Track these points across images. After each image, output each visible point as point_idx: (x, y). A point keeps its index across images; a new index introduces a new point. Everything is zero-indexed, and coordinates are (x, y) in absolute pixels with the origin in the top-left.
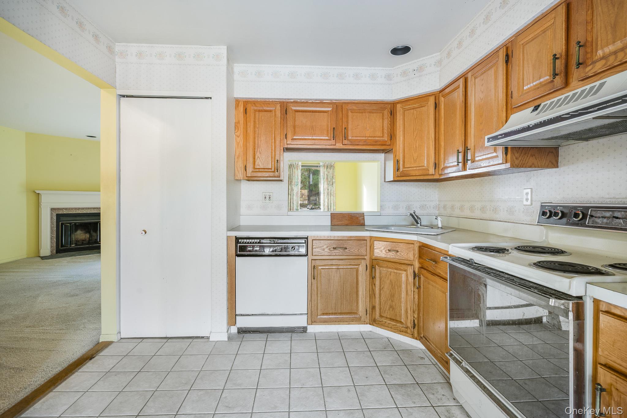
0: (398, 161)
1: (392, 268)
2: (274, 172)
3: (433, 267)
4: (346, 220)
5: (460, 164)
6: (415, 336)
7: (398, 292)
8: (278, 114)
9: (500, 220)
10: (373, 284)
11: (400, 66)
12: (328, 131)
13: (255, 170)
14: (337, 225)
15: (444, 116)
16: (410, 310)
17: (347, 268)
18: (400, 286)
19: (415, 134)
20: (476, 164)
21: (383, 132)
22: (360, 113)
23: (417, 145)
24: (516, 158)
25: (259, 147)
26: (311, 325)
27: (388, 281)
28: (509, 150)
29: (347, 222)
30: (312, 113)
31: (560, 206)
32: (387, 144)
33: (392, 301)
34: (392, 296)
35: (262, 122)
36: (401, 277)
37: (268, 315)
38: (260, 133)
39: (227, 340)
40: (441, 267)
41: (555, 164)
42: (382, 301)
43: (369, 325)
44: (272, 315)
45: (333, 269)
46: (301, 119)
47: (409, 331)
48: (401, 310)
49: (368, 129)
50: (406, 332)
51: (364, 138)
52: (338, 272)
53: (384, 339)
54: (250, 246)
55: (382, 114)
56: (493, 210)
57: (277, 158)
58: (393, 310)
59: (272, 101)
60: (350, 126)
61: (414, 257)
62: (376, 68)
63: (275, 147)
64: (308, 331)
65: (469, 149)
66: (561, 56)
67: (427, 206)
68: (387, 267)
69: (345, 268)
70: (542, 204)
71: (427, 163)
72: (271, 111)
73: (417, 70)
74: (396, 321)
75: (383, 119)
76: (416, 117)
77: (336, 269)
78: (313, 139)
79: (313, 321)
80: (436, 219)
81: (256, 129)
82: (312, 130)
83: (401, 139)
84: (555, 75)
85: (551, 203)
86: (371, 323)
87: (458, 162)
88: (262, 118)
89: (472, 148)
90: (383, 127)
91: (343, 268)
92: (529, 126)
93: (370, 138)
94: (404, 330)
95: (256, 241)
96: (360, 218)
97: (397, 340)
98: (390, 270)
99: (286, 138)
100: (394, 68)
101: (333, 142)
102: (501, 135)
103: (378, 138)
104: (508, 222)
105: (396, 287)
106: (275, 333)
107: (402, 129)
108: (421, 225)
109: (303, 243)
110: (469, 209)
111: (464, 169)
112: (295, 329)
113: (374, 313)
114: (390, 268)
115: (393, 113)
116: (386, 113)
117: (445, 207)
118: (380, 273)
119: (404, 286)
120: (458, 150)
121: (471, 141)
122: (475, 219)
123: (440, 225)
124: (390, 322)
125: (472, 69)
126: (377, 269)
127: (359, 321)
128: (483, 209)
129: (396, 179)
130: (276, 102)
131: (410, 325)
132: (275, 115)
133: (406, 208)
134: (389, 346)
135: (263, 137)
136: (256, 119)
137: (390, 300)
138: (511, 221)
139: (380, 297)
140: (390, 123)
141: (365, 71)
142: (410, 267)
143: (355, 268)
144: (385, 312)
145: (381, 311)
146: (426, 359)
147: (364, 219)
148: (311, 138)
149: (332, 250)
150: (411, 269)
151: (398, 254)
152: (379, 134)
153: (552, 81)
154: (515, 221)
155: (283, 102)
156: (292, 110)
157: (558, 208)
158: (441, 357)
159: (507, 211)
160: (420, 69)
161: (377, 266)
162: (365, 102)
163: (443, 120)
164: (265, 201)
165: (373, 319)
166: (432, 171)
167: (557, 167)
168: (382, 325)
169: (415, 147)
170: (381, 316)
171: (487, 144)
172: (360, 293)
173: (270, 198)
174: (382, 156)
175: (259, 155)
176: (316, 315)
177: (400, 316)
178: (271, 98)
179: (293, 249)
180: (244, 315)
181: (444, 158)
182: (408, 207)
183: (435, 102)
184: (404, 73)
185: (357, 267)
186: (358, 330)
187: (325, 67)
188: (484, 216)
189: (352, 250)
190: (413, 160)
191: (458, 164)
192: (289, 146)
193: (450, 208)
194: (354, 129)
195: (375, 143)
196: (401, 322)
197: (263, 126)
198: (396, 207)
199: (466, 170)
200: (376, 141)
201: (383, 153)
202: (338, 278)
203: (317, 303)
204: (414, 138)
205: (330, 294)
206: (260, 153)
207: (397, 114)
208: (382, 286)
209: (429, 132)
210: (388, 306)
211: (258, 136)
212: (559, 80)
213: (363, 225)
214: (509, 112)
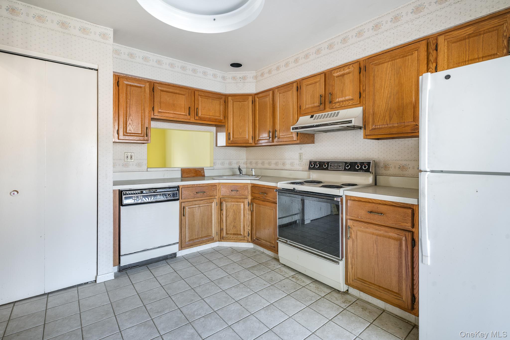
0: (229, 133)
1: (235, 202)
2: (143, 136)
3: (264, 197)
4: (193, 173)
5: (271, 139)
6: (249, 240)
7: (239, 216)
8: (147, 90)
9: (286, 169)
10: (221, 214)
11: (231, 73)
12: (185, 108)
13: (127, 134)
14: (187, 177)
15: (259, 109)
16: (246, 226)
17: (205, 206)
18: (240, 212)
19: (240, 118)
20: (280, 140)
21: (220, 113)
22: (206, 98)
23: (242, 124)
24: (301, 138)
25: (131, 115)
26: (181, 250)
27: (232, 211)
28: (299, 134)
29: (193, 175)
30: (173, 94)
31: (318, 162)
32: (223, 122)
33: (235, 223)
34: (235, 219)
35: (133, 95)
36: (241, 207)
37: (148, 250)
38: (131, 103)
39: (114, 278)
40: (270, 196)
41: (313, 142)
42: (228, 224)
43: (218, 242)
44: (151, 249)
45: (196, 207)
46: (166, 98)
47: (246, 239)
48: (241, 227)
49: (211, 110)
50: (244, 240)
51: (209, 116)
52: (199, 210)
53: (229, 249)
54: (134, 196)
55: (219, 101)
56: (282, 164)
57: (146, 125)
58: (235, 228)
59: (142, 80)
60: (200, 107)
61: (248, 193)
62: (217, 71)
63: (145, 116)
64: (177, 256)
65: (276, 131)
66: (323, 96)
67: (240, 162)
68: (231, 202)
69: (204, 206)
70: (310, 161)
71: (248, 137)
72: (140, 87)
73: (242, 78)
74: (238, 234)
75: (220, 105)
76: (241, 107)
77: (198, 207)
78: (175, 114)
79: (181, 248)
80: (251, 170)
81: (128, 100)
82: (174, 107)
83: (231, 121)
84: (321, 104)
85: (313, 160)
86: (220, 240)
87: (270, 138)
88: (133, 92)
89: (278, 131)
90: (220, 110)
91: (202, 206)
92: (313, 125)
93: (212, 117)
94: (243, 239)
95: (137, 192)
96: (202, 172)
97: (236, 247)
98: (233, 203)
99: (153, 111)
100: (227, 73)
101: (189, 117)
102: (300, 127)
103: (217, 117)
104: (291, 170)
105: (237, 213)
106: (152, 263)
107: (232, 113)
108: (242, 174)
109: (176, 191)
110: (268, 164)
111: (273, 142)
112: (168, 257)
113: (222, 233)
114: (233, 202)
115: (226, 103)
116: (222, 101)
117: (251, 163)
118: (226, 206)
119: (242, 212)
120: (270, 131)
121: (277, 126)
122: (271, 169)
123: (254, 174)
124: (233, 236)
125: (278, 88)
126: (224, 204)
127: (212, 240)
128: (276, 164)
129: (227, 145)
130: (145, 80)
131: (246, 235)
132: (145, 91)
133: (228, 164)
134: (234, 251)
135: (134, 107)
136: (128, 92)
137: (233, 222)
138: (293, 170)
139: (227, 221)
140: (224, 108)
141: (210, 71)
142: (246, 199)
143: (210, 205)
144: (230, 231)
145: (227, 230)
146: (257, 252)
147: (204, 172)
148: (173, 112)
149: (195, 195)
150: (246, 201)
151: (238, 192)
152: (218, 114)
153: (319, 106)
154: (294, 170)
155: (151, 82)
156: (158, 89)
157: (317, 162)
158: (270, 246)
159: (290, 164)
160: (244, 78)
161: (224, 202)
162: (209, 92)
163: (258, 112)
164: (127, 160)
165: (221, 237)
166: (251, 141)
167: (314, 143)
168: (228, 239)
169: (240, 125)
170: (227, 234)
171: (291, 131)
172: (213, 222)
173: (131, 157)
174: (214, 129)
175: (131, 122)
176: (185, 242)
177: (240, 231)
178: (141, 77)
179: (169, 196)
180: (127, 254)
181: (259, 134)
182: (229, 163)
183: (252, 100)
184: (234, 78)
185: (211, 204)
186: (210, 247)
187: (184, 62)
188: (277, 167)
189: (208, 193)
190: (239, 133)
191: (269, 139)
192: (155, 117)
193: (261, 164)
194: (202, 109)
195: (216, 120)
196: (241, 234)
197: (134, 98)
198: (223, 164)
199: (274, 142)
200: (216, 119)
201: (215, 127)
202: (199, 214)
203: (186, 233)
204: (240, 120)
205: (194, 226)
206: (131, 121)
207: (229, 103)
208: (228, 215)
209: (248, 118)
210: (232, 226)
211: (130, 107)
212: (322, 106)
213: (204, 176)
214: (299, 115)
